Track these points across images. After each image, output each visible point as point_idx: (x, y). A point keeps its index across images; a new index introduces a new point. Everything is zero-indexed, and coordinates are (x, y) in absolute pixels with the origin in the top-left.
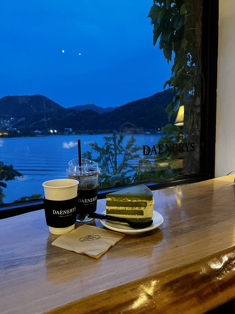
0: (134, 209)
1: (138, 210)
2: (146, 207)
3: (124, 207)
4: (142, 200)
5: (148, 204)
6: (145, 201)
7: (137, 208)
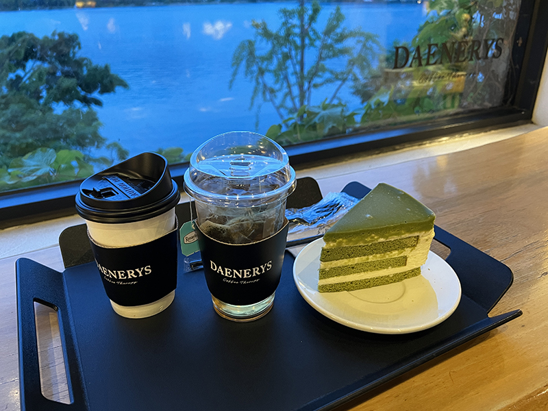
0: (387, 257)
1: (396, 256)
2: (415, 246)
3: (365, 255)
4: (411, 232)
5: (422, 239)
6: (416, 234)
7: (395, 254)
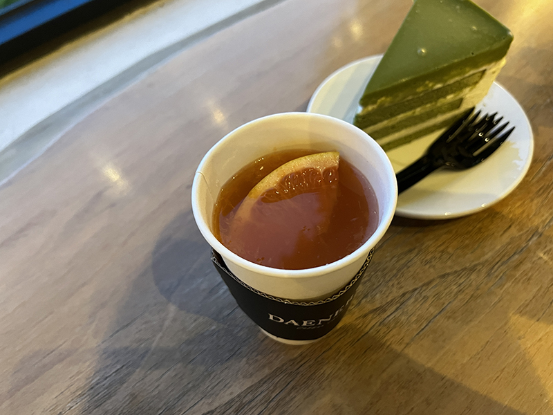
0: (438, 104)
2: (476, 83)
3: (411, 110)
5: (488, 73)
6: (483, 68)
